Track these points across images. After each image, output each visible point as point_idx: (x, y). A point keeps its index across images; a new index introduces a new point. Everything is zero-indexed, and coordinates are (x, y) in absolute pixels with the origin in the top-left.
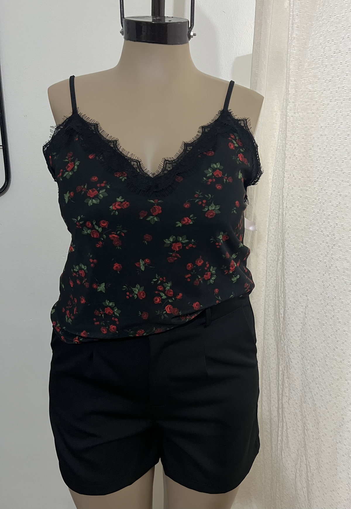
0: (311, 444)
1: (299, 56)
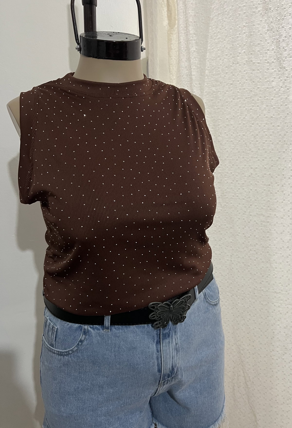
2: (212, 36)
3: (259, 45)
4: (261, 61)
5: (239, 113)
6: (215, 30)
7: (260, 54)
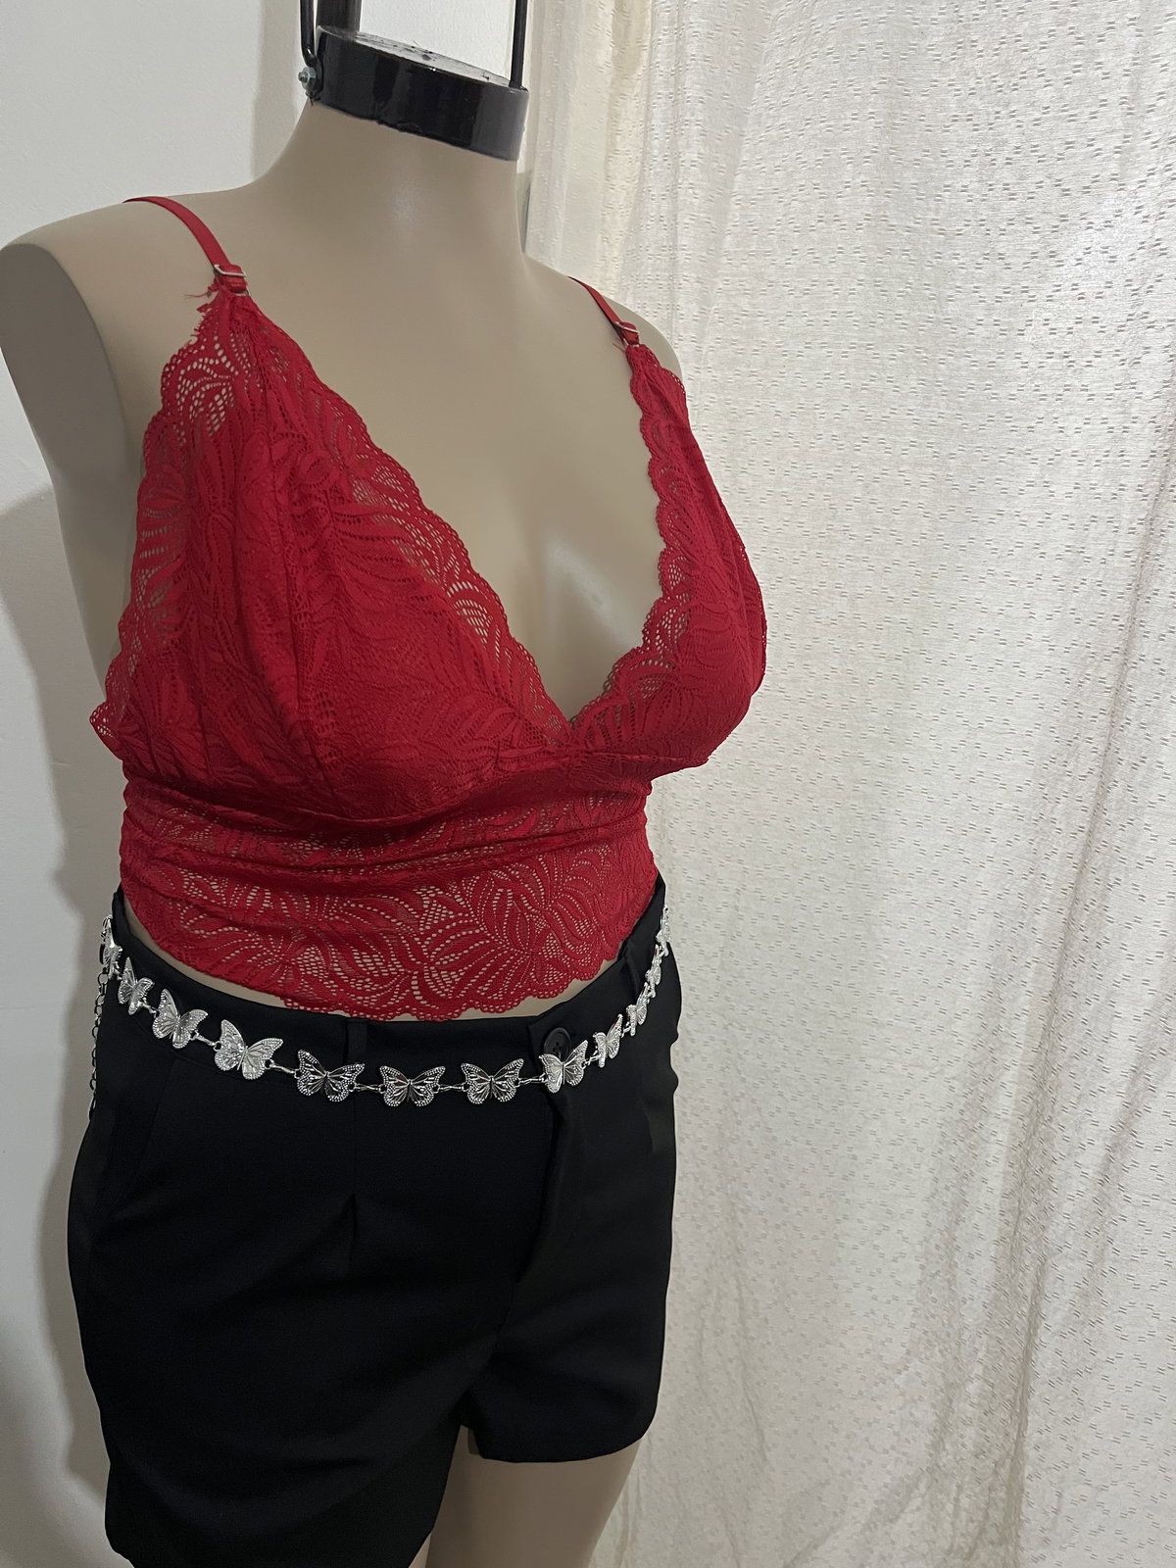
2: (760, 115)
3: (918, 164)
4: (918, 223)
5: (822, 399)
6: (772, 94)
7: (918, 199)
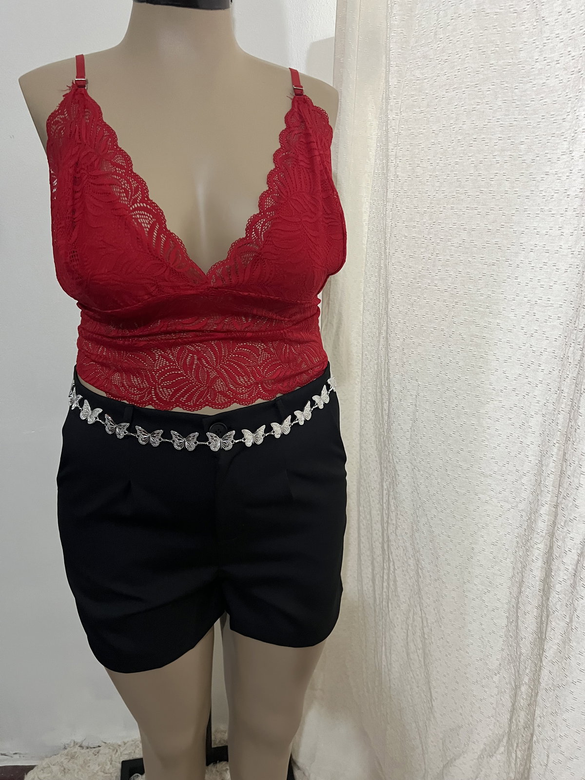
0: (427, 588)
1: (403, 29)
